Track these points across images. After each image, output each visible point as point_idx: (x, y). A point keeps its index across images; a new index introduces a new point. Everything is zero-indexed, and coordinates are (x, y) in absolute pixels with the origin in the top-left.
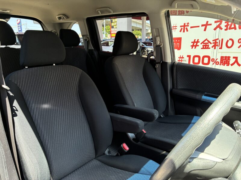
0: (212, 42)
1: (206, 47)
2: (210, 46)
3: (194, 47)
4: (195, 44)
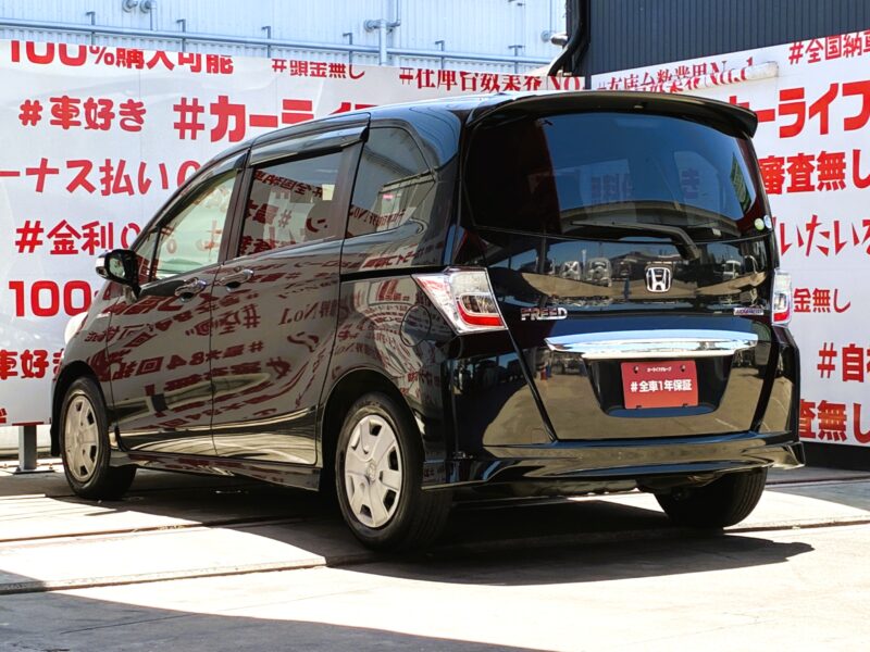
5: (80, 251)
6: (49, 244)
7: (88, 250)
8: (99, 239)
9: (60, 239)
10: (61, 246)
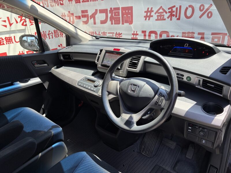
5: (167, 19)
6: (155, 17)
7: (170, 18)
8: (175, 13)
9: (159, 14)
10: (159, 17)
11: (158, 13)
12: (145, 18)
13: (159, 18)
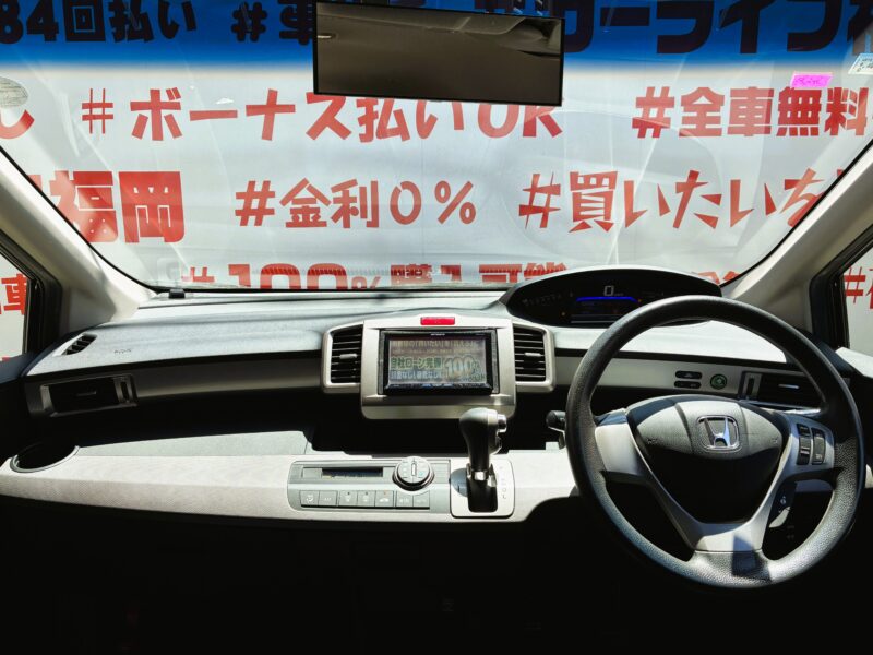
0: (330, 196)
1: (305, 217)
2: (327, 212)
3: (252, 219)
4: (255, 204)
5: (330, 222)
8: (357, 205)
9: (299, 206)
10: (301, 216)
11: (296, 202)
12: (239, 218)
13: (301, 220)
